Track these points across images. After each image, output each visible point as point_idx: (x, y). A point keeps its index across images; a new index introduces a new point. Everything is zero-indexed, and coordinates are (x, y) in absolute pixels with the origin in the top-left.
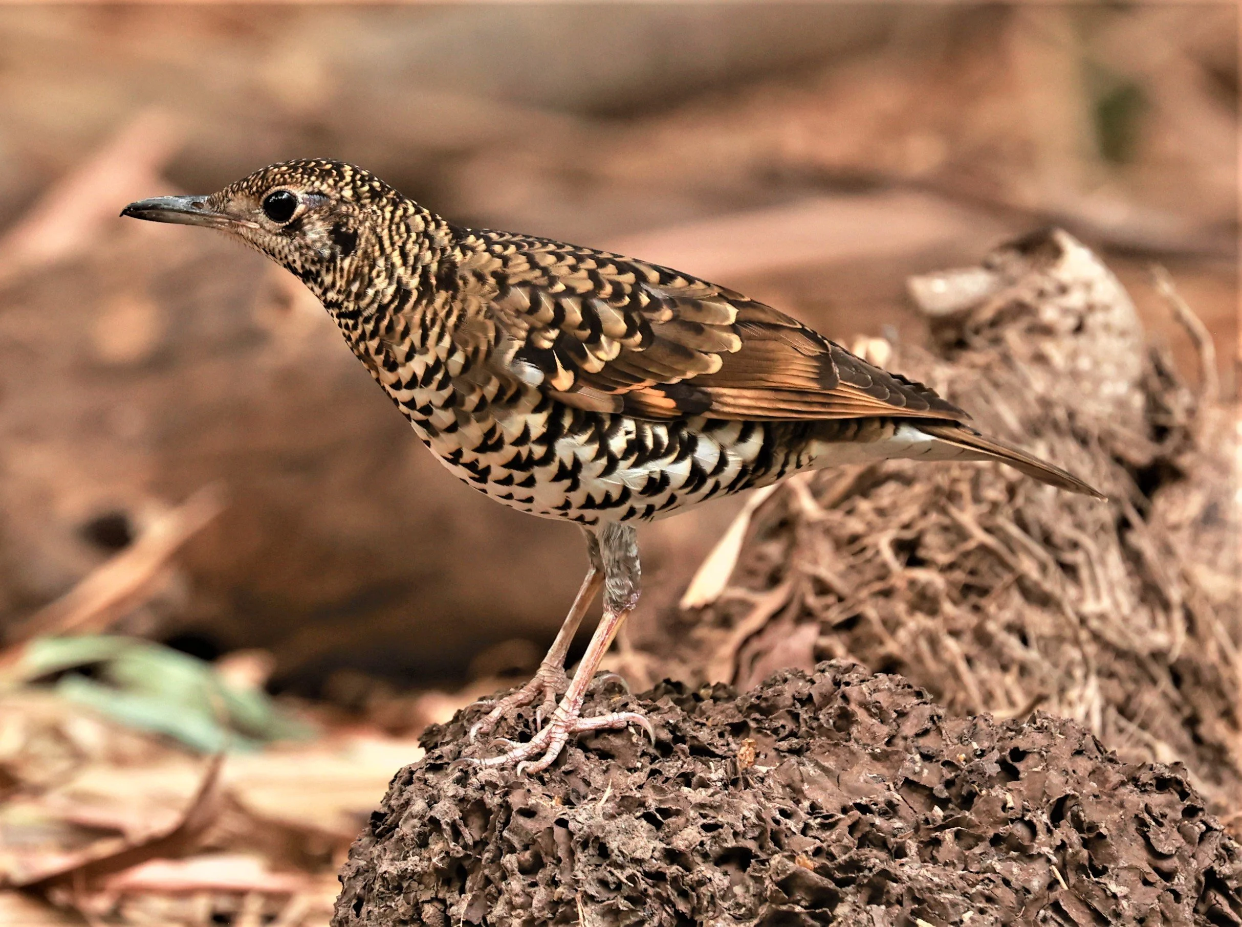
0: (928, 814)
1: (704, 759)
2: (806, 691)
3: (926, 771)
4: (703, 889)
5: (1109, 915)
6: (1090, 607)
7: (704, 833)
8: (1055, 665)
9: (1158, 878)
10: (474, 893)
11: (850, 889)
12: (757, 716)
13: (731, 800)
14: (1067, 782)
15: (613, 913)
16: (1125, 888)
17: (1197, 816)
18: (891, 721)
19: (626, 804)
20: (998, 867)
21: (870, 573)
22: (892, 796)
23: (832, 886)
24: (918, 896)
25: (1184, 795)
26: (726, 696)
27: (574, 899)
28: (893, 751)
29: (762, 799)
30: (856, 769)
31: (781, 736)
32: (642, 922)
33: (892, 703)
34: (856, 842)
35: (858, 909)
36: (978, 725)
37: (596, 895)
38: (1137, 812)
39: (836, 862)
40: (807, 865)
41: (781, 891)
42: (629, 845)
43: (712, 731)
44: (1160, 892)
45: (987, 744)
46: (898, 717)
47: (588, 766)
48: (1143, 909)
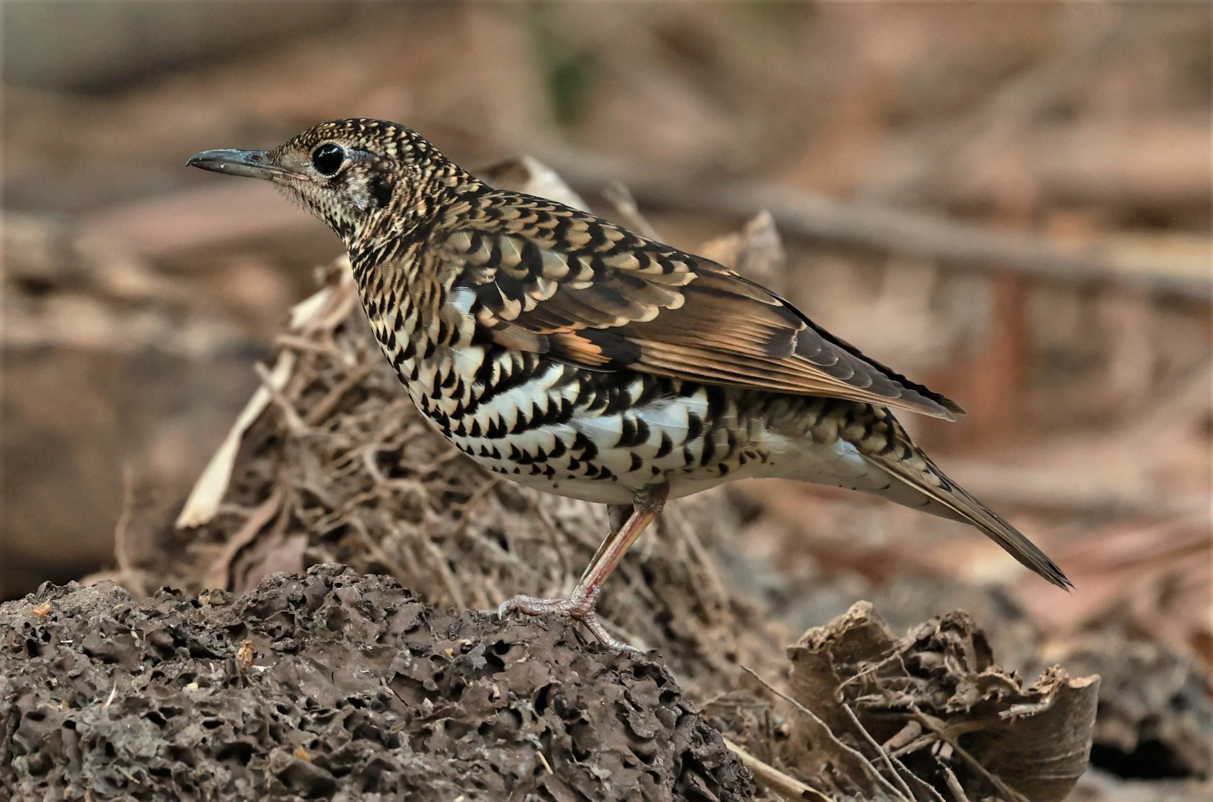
0: (419, 706)
1: (204, 660)
2: (299, 593)
3: (416, 666)
4: (206, 784)
5: (593, 797)
6: (565, 511)
7: (205, 730)
8: (534, 568)
9: (638, 760)
11: (347, 778)
12: (254, 618)
13: (231, 698)
14: (550, 673)
16: (608, 771)
17: (674, 700)
19: (131, 705)
20: (487, 754)
21: (355, 485)
22: (385, 690)
23: (329, 776)
24: (411, 783)
25: (661, 682)
26: (223, 602)
27: (82, 798)
28: (384, 648)
29: (261, 697)
30: (349, 666)
31: (277, 636)
33: (383, 601)
34: (351, 735)
36: (464, 621)
37: (104, 792)
38: (616, 699)
39: (331, 753)
40: (304, 757)
41: (281, 783)
42: (134, 743)
43: (210, 633)
44: (640, 773)
45: (473, 638)
46: (387, 615)
47: (93, 670)
48: (625, 790)
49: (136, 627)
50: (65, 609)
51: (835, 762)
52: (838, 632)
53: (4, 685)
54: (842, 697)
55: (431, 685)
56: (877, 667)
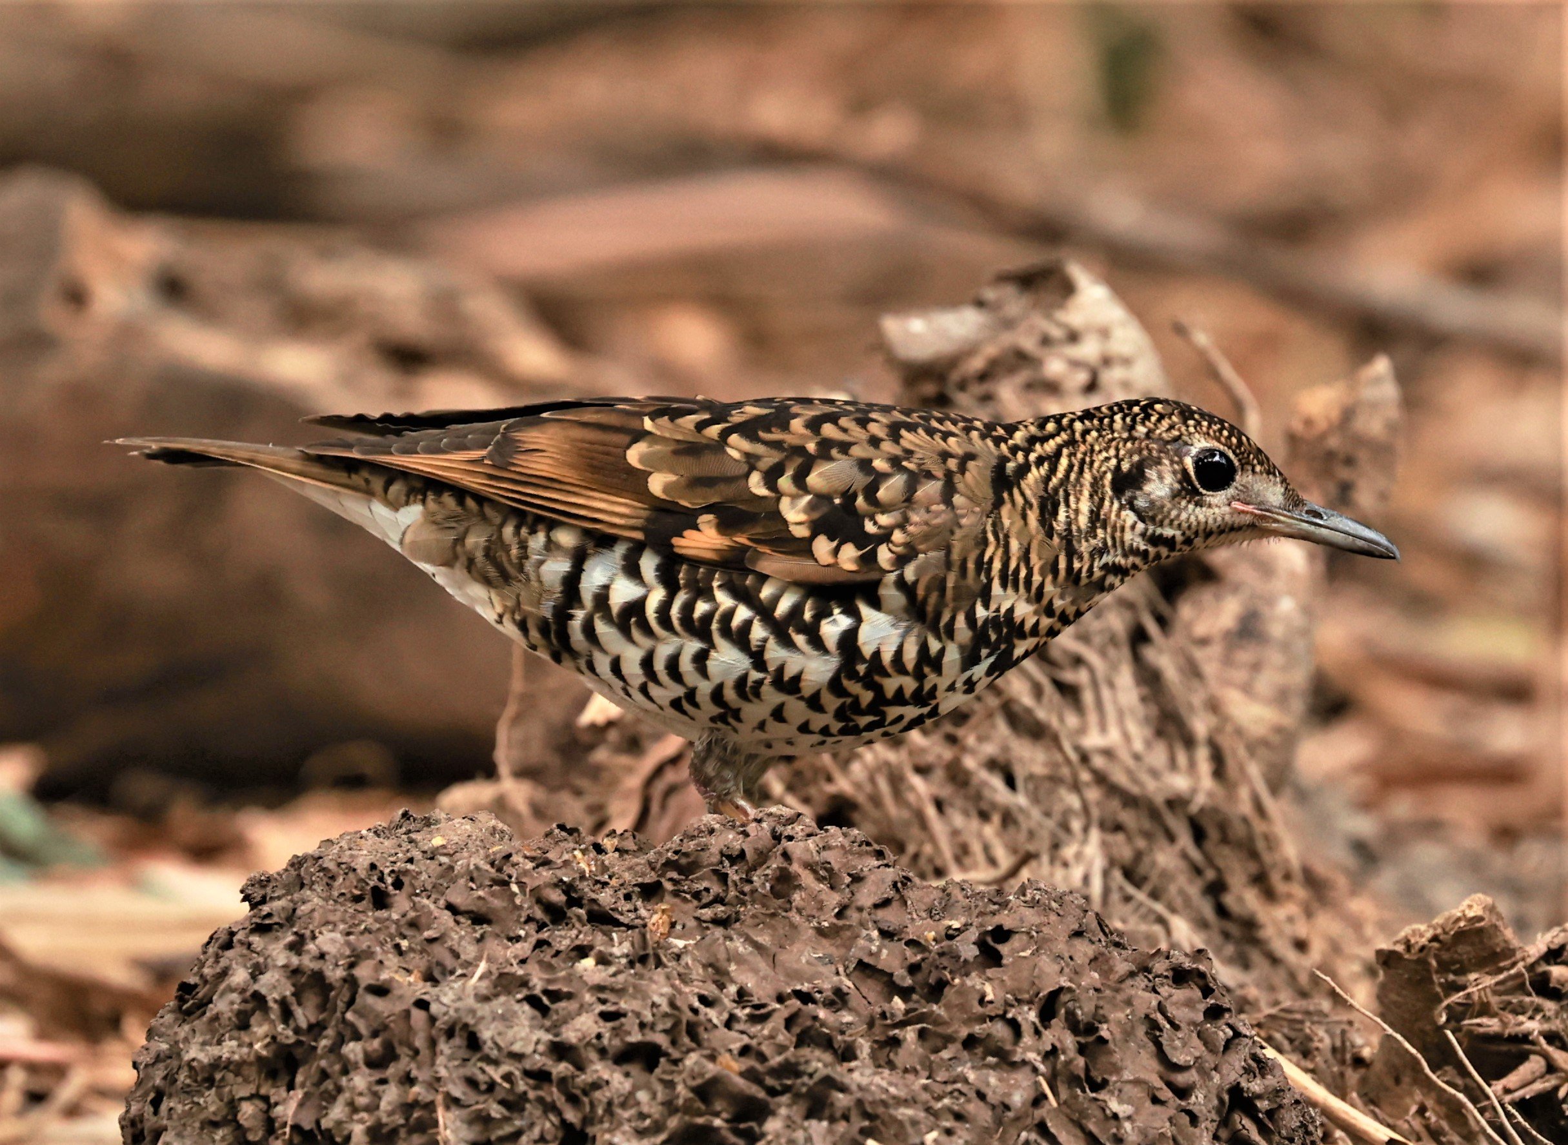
0: (886, 1007)
1: (605, 928)
2: (737, 845)
3: (885, 952)
4: (597, 1094)
5: (1108, 1140)
6: (1093, 740)
7: (601, 1023)
8: (1048, 814)
9: (1170, 1094)
10: (306, 1090)
11: (785, 1099)
12: (675, 875)
13: (638, 982)
14: (1061, 972)
15: (483, 1120)
16: (1130, 1107)
17: (1223, 1017)
18: (843, 886)
19: (504, 983)
20: (972, 1076)
22: (841, 982)
23: (761, 1094)
24: (869, 1109)
25: (1207, 991)
26: (635, 848)
27: (433, 1101)
28: (844, 925)
29: (677, 982)
30: (795, 948)
31: (704, 901)
32: (518, 1134)
33: (846, 863)
34: (794, 1039)
35: (793, 1126)
36: (953, 895)
37: (462, 1096)
38: (1148, 1011)
39: (767, 1064)
40: (731, 1067)
41: (697, 1098)
42: (506, 1034)
43: (616, 891)
44: (1172, 1112)
45: (963, 920)
46: (852, 882)
47: (457, 933)
48: (1152, 1133)
49: (517, 878)
50: (426, 848)
51: (1430, 1103)
52: (1445, 933)
53: (338, 945)
54: (1444, 1019)
55: (903, 978)
56: (1493, 982)
